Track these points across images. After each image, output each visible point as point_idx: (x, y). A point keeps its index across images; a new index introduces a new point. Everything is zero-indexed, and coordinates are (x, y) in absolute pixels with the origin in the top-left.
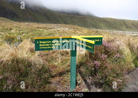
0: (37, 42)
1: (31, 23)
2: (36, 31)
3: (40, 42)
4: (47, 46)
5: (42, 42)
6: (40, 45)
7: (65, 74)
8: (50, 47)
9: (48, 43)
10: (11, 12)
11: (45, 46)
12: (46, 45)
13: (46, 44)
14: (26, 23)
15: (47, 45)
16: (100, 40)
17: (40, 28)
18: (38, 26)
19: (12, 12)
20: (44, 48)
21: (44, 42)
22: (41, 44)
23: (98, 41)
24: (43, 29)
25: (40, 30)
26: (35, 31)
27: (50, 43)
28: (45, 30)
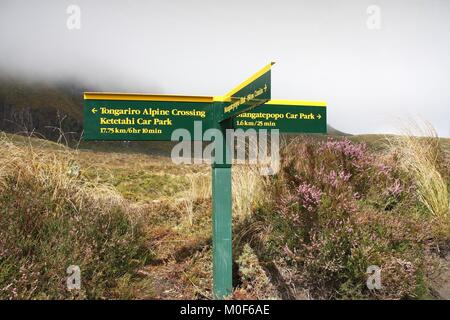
0: (93, 111)
1: (131, 156)
2: (145, 177)
3: (104, 111)
4: (125, 127)
5: (110, 112)
6: (102, 121)
7: (200, 250)
8: (135, 131)
9: (130, 117)
10: (72, 124)
11: (120, 127)
12: (124, 122)
13: (122, 117)
14: (115, 156)
15: (127, 121)
16: (320, 117)
17: (159, 169)
18: (151, 164)
19: (76, 124)
20: (117, 131)
21: (116, 112)
22: (104, 116)
23: (310, 120)
24: (166, 171)
25: (158, 174)
26: (142, 178)
27: (136, 117)
28: (173, 176)
